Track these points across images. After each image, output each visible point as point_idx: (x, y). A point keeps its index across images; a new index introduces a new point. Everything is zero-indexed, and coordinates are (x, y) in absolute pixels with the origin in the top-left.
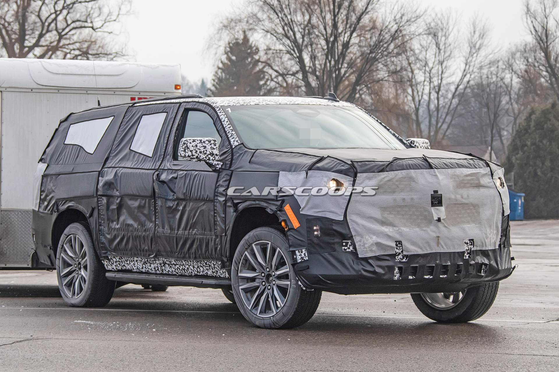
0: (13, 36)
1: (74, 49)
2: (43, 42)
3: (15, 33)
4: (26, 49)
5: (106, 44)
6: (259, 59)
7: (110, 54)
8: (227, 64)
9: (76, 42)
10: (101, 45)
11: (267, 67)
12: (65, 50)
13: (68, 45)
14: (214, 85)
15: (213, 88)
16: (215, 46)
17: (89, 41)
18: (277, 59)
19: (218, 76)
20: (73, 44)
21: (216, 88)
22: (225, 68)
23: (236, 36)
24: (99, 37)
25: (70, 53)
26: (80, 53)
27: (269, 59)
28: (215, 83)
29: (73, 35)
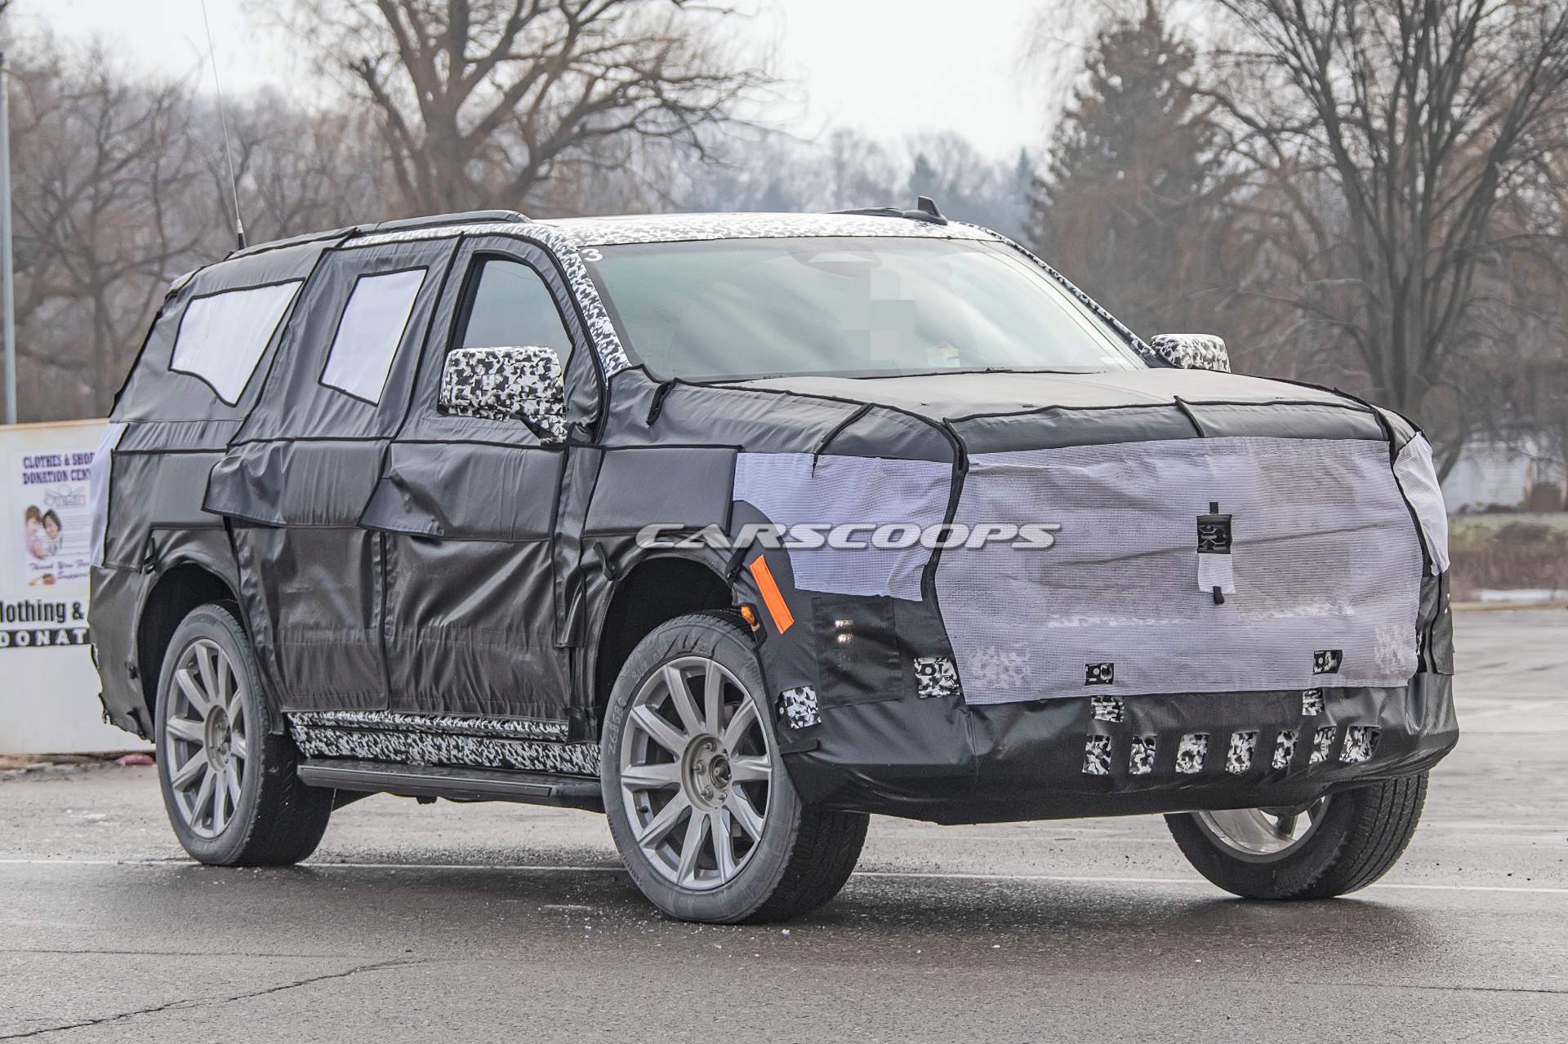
0: (432, 29)
1: (617, 66)
2: (520, 44)
3: (438, 20)
4: (471, 68)
5: (714, 48)
6: (1196, 83)
7: (727, 78)
8: (1094, 100)
9: (623, 44)
10: (700, 51)
11: (1219, 108)
12: (588, 68)
13: (597, 52)
14: (1052, 169)
15: (1050, 178)
16: (1053, 46)
17: (661, 40)
18: (1248, 82)
19: (1065, 139)
20: (611, 48)
21: (1059, 175)
22: (1087, 115)
23: (1120, 13)
24: (693, 24)
25: (603, 77)
26: (636, 76)
27: (1224, 83)
28: (1058, 164)
29: (613, 20)
